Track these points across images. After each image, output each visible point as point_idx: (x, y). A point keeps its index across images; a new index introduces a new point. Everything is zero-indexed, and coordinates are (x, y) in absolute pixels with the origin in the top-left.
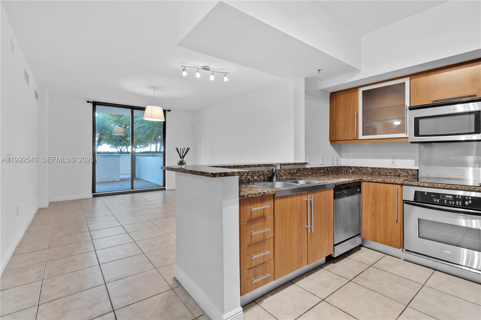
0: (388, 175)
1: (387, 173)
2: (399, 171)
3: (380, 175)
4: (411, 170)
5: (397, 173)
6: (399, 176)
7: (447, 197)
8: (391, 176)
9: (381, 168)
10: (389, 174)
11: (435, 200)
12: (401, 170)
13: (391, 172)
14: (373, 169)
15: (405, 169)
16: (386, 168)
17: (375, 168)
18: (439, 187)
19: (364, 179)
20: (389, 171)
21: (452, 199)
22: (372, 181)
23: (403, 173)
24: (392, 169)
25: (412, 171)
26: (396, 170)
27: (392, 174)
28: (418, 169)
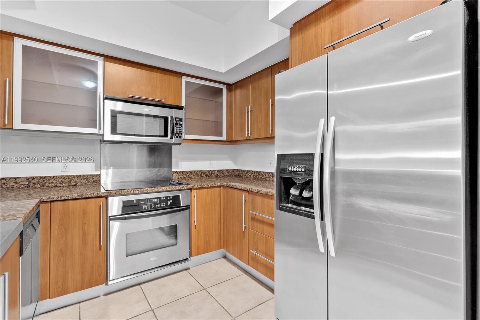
0: (58, 187)
1: (56, 183)
2: (76, 179)
3: (45, 187)
4: (92, 176)
5: (73, 181)
6: (76, 185)
7: (154, 200)
8: (63, 186)
9: (45, 177)
10: (60, 185)
11: (144, 207)
12: (78, 176)
13: (63, 182)
14: (30, 180)
15: (84, 176)
16: (54, 177)
17: (33, 178)
18: (149, 192)
19: (44, 198)
20: (60, 180)
21: (157, 202)
22: (59, 199)
23: (81, 181)
24: (64, 177)
25: (94, 177)
26: (70, 177)
27: (64, 185)
28: (99, 173)
